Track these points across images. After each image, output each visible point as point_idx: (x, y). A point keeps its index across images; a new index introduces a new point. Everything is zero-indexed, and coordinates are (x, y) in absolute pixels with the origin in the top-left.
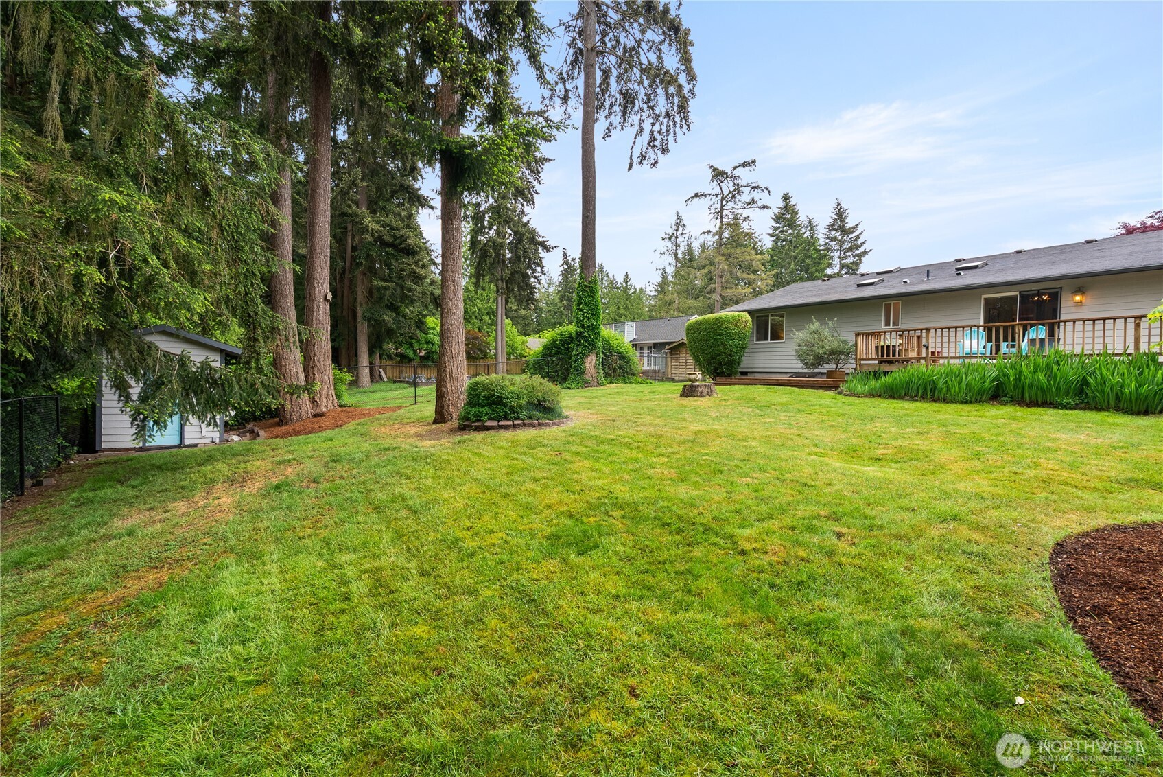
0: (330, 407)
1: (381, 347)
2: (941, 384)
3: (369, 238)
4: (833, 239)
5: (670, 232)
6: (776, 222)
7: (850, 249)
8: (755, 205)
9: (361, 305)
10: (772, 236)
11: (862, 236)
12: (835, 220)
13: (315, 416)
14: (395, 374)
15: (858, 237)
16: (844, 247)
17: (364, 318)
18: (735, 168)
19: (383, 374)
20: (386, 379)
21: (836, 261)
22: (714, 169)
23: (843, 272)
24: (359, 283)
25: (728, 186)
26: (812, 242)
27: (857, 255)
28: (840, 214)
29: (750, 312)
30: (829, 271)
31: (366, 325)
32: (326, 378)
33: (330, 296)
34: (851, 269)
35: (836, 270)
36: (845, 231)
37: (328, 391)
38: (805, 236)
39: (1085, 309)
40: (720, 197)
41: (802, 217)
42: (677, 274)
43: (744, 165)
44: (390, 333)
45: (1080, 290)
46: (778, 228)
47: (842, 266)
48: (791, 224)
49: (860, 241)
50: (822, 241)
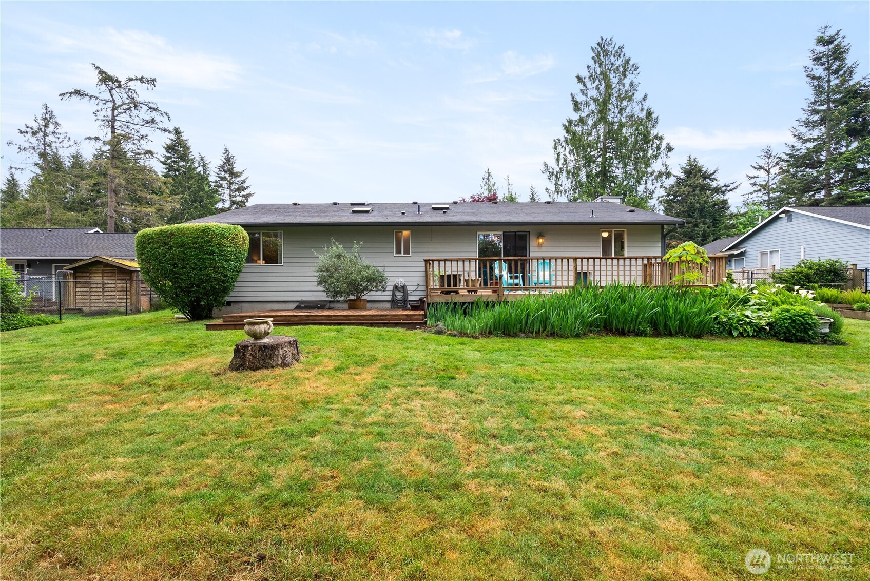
2: (554, 317)
4: (223, 179)
5: (35, 126)
6: (168, 152)
7: (238, 190)
8: (154, 126)
10: (164, 163)
11: (247, 181)
12: (224, 163)
15: (244, 182)
16: (233, 187)
18: (131, 80)
21: (227, 197)
22: (101, 72)
23: (233, 208)
25: (120, 97)
26: (204, 178)
27: (244, 196)
28: (228, 160)
29: (246, 226)
30: (220, 205)
34: (241, 205)
35: (227, 205)
36: (234, 174)
38: (198, 170)
39: (543, 249)
40: (111, 105)
41: (194, 153)
42: (36, 183)
43: (141, 80)
45: (540, 235)
46: (170, 158)
47: (233, 203)
48: (184, 157)
49: (245, 185)
50: (212, 178)
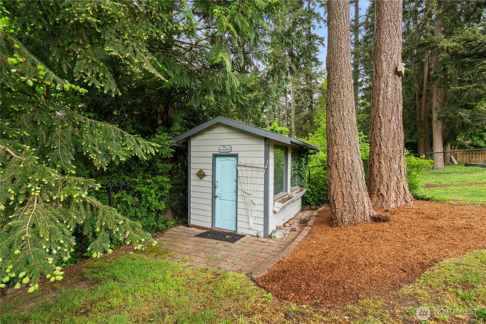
0: (401, 202)
1: (455, 139)
3: (444, 55)
9: (436, 109)
13: (376, 219)
14: (466, 159)
17: (439, 119)
19: (454, 159)
20: (456, 163)
24: (435, 94)
31: (440, 124)
32: (396, 166)
33: (402, 68)
37: (398, 183)
44: (464, 127)
